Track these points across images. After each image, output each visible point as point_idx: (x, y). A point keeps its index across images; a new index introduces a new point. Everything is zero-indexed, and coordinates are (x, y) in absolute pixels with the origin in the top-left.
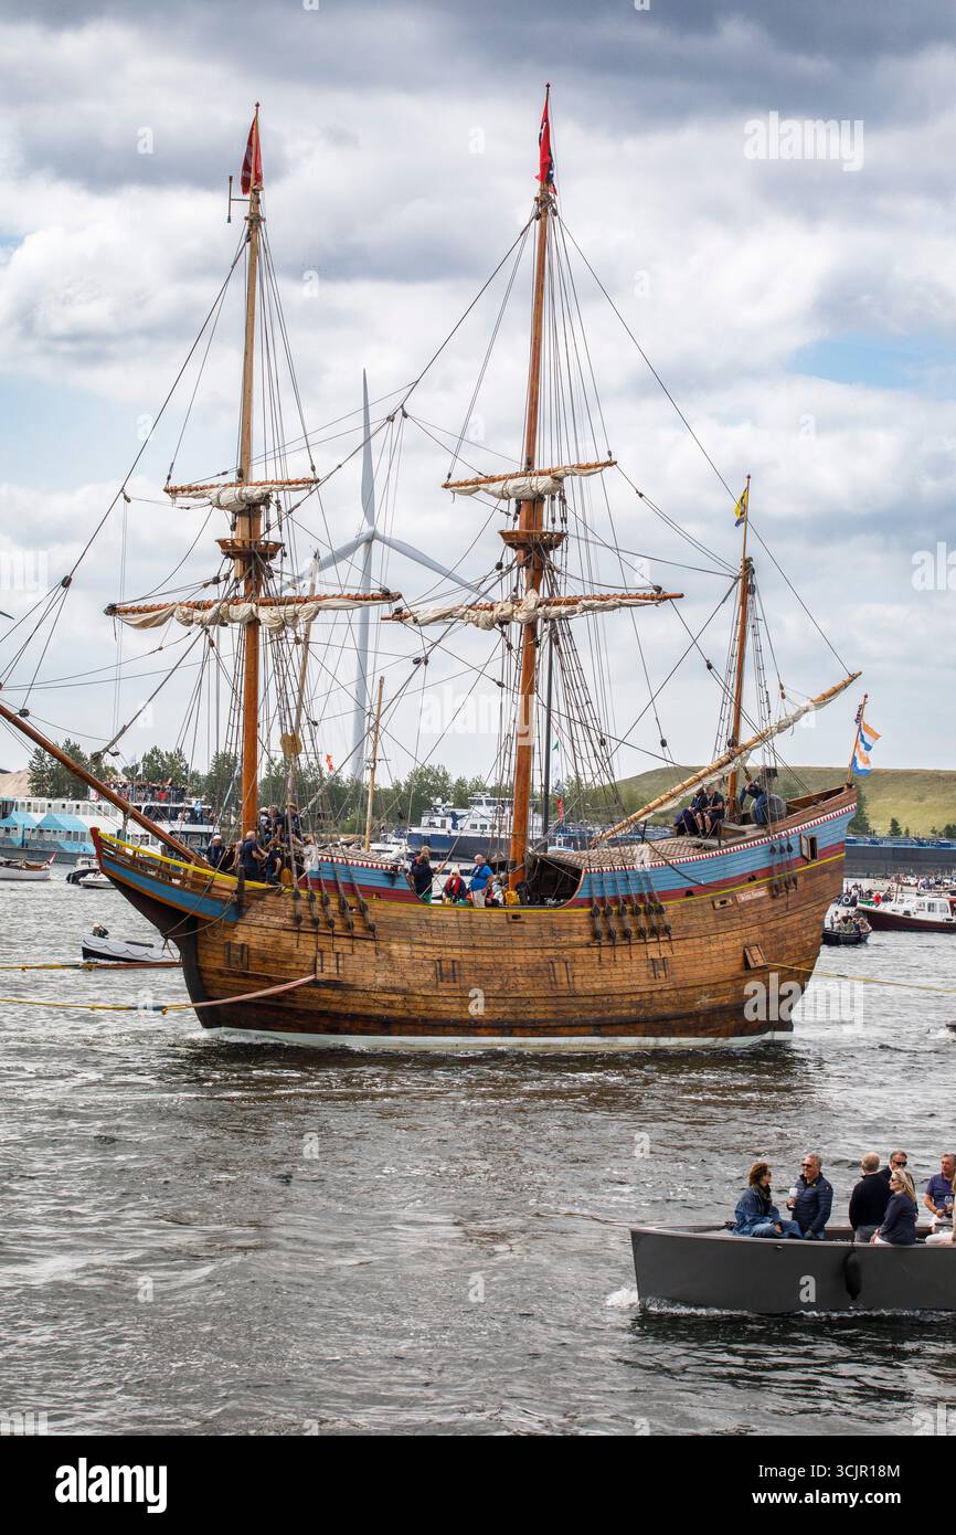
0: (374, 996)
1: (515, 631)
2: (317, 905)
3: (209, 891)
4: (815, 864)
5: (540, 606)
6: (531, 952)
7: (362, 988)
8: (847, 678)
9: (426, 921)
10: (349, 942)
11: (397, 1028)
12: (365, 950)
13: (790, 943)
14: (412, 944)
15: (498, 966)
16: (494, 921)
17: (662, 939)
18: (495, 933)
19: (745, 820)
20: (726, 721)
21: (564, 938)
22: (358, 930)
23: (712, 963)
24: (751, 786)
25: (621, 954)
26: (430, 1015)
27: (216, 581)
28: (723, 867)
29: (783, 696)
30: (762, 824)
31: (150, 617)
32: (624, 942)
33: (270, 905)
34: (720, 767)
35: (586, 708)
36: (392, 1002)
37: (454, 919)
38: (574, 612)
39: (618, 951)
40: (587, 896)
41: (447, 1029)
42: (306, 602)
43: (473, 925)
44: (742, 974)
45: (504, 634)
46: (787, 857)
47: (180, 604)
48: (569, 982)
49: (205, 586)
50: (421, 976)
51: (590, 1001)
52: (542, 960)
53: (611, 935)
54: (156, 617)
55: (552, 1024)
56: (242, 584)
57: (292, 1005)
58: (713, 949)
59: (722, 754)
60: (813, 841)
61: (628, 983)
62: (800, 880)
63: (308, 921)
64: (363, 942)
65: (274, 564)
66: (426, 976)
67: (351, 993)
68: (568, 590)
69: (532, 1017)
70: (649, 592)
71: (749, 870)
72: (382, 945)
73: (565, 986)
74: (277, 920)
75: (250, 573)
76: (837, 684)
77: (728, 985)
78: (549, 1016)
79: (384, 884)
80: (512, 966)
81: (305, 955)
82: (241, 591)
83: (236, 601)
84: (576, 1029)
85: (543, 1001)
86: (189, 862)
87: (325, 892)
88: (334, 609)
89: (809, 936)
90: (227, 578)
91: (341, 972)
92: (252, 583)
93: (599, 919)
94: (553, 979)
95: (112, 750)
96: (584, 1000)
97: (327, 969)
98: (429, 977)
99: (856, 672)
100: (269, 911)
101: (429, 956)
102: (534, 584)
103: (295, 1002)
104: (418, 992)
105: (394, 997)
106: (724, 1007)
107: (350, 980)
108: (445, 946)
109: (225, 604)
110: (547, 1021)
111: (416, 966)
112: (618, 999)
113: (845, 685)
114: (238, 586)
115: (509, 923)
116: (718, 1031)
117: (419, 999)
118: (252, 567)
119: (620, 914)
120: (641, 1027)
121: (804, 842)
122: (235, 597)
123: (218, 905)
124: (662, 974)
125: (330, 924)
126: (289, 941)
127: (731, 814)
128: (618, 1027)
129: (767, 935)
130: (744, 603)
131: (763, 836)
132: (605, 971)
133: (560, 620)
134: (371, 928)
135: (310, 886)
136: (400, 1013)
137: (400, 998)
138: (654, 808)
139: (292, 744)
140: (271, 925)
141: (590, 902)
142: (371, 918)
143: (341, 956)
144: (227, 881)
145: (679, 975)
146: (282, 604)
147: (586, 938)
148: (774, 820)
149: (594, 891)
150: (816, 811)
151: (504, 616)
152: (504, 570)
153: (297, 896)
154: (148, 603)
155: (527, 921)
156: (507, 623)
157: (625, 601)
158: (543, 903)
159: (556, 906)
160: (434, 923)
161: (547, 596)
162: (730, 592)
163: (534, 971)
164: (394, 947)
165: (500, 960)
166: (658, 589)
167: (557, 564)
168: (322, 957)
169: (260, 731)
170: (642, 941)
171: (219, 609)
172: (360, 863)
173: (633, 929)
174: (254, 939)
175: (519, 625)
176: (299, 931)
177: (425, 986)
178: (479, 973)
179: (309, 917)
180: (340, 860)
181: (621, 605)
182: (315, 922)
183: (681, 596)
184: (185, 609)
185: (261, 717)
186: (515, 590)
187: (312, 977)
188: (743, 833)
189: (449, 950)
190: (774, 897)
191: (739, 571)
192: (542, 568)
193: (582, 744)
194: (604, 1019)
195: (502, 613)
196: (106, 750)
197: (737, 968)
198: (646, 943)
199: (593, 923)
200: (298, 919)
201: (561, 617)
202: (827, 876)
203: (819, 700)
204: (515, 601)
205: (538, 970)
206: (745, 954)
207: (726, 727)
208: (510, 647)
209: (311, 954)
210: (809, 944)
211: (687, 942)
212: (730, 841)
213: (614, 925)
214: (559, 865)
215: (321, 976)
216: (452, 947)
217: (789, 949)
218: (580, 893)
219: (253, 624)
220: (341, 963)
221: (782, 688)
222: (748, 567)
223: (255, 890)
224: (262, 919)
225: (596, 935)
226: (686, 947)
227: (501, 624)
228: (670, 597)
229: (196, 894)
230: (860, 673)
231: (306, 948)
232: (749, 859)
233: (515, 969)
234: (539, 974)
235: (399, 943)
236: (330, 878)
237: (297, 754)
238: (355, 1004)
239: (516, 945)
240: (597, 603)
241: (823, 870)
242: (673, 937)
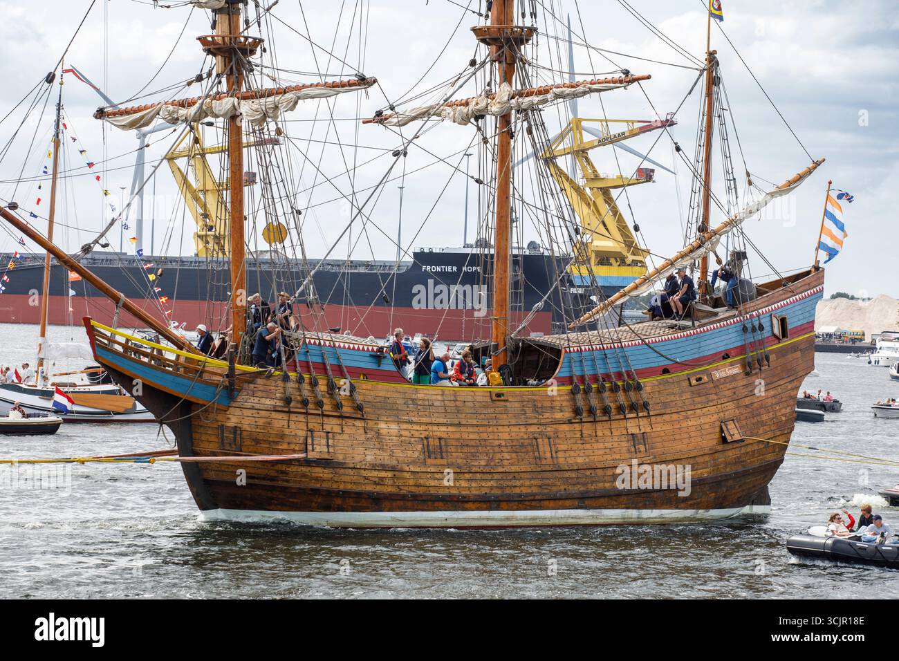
0: (364, 473)
1: (490, 123)
2: (306, 386)
3: (201, 376)
4: (786, 342)
5: (513, 97)
6: (515, 429)
7: (351, 466)
8: (811, 165)
9: (412, 400)
10: (335, 421)
11: (387, 504)
12: (354, 429)
13: (765, 418)
14: (399, 422)
15: (483, 443)
16: (479, 399)
17: (640, 414)
18: (480, 411)
19: (717, 303)
20: (696, 210)
21: (546, 415)
22: (347, 410)
23: (690, 437)
24: (722, 269)
25: (602, 429)
26: (420, 491)
27: (199, 78)
28: (698, 345)
29: (750, 183)
30: (733, 306)
31: (138, 119)
32: (605, 418)
33: (261, 388)
34: (691, 251)
35: (560, 195)
36: (382, 479)
37: (440, 398)
38: (545, 101)
39: (599, 426)
40: (567, 374)
41: (436, 504)
42: (285, 92)
43: (457, 403)
44: (720, 448)
45: (479, 129)
46: (759, 336)
47: (166, 103)
48: (552, 457)
49: (189, 84)
50: (409, 453)
51: (573, 475)
52: (525, 437)
53: (591, 411)
54: (142, 117)
55: (537, 497)
56: (224, 80)
57: (285, 484)
58: (690, 423)
59: (693, 239)
60: (783, 322)
61: (609, 457)
62: (772, 357)
63: (298, 402)
64: (352, 421)
65: (255, 59)
66: (415, 452)
67: (342, 470)
68: (540, 80)
69: (517, 491)
70: (617, 76)
71: (723, 349)
72: (371, 424)
73: (549, 461)
74: (268, 402)
75: (231, 69)
76: (801, 170)
77: (707, 458)
78: (535, 490)
79: (371, 365)
80: (497, 443)
81: (296, 435)
82: (224, 87)
83: (218, 96)
84: (561, 503)
85: (528, 476)
86: (181, 349)
87: (314, 374)
88: (313, 97)
89: (783, 411)
90: (209, 75)
91: (331, 450)
92: (233, 78)
93: (579, 397)
94: (537, 454)
95: (102, 241)
96: (567, 475)
97: (318, 448)
98: (417, 454)
99: (820, 159)
100: (260, 394)
101: (417, 434)
102: (507, 77)
103: (287, 481)
104: (407, 469)
105: (383, 474)
106: (704, 480)
107: (340, 458)
108: (432, 424)
109: (208, 100)
110: (535, 495)
111: (407, 444)
112: (600, 472)
113: (810, 172)
114: (220, 82)
115: (493, 401)
116: (698, 504)
117: (407, 475)
118: (233, 62)
119: (599, 391)
120: (624, 499)
121: (775, 322)
122: (218, 93)
123: (211, 389)
124: (642, 448)
125: (319, 404)
126: (279, 421)
127: (704, 295)
128: (602, 500)
129: (742, 410)
130: (709, 94)
131: (734, 316)
132: (588, 446)
133: (533, 110)
134: (359, 408)
135: (299, 369)
136: (390, 489)
137: (389, 474)
138: (629, 292)
139: (276, 233)
140: (262, 407)
141: (570, 380)
142: (359, 398)
143: (330, 435)
144: (218, 365)
145: (659, 450)
146: (262, 96)
147: (568, 415)
148: (745, 301)
149: (574, 369)
150: (785, 292)
151: (479, 110)
152: (477, 67)
153: (286, 378)
154: (135, 104)
155: (510, 399)
156: (482, 117)
157: (594, 87)
158: (525, 383)
159: (537, 385)
160: (420, 402)
161: (519, 87)
162: (695, 84)
163: (518, 448)
164: (382, 425)
165: (484, 436)
166: (627, 73)
167: (529, 58)
168: (312, 437)
169: (246, 223)
170: (622, 417)
171: (202, 104)
172: (347, 345)
173: (612, 405)
174: (246, 421)
175: (494, 118)
176: (289, 412)
177: (414, 462)
178: (465, 449)
179: (299, 398)
180: (327, 343)
181: (591, 91)
182: (305, 403)
183: (649, 77)
184: (171, 108)
185: (247, 211)
186: (489, 84)
187: (303, 455)
188: (716, 314)
189: (435, 428)
190: (747, 374)
191: (703, 63)
192: (514, 62)
193: (558, 230)
194: (587, 492)
195: (477, 107)
196: (96, 242)
197: (715, 442)
198: (625, 418)
199: (574, 400)
200: (288, 401)
201: (533, 108)
202: (798, 354)
203: (784, 186)
204: (489, 95)
205: (522, 446)
206: (721, 426)
207: (695, 215)
208: (485, 141)
209: (302, 433)
210: (784, 419)
211: (666, 417)
212: (703, 321)
213: (594, 402)
214: (541, 346)
215: (311, 455)
216: (438, 425)
217: (763, 424)
218: (561, 371)
219: (234, 117)
220: (331, 442)
221: (748, 175)
222: (712, 58)
223: (245, 373)
224: (254, 401)
225: (577, 412)
226: (665, 422)
227: (477, 119)
228: (638, 79)
229: (189, 379)
230: (824, 160)
231: (296, 427)
232: (723, 338)
233: (499, 445)
234: (524, 450)
235: (387, 422)
236: (318, 360)
237: (282, 241)
238: (346, 481)
239: (500, 422)
240: (568, 90)
241: (794, 348)
242: (651, 413)
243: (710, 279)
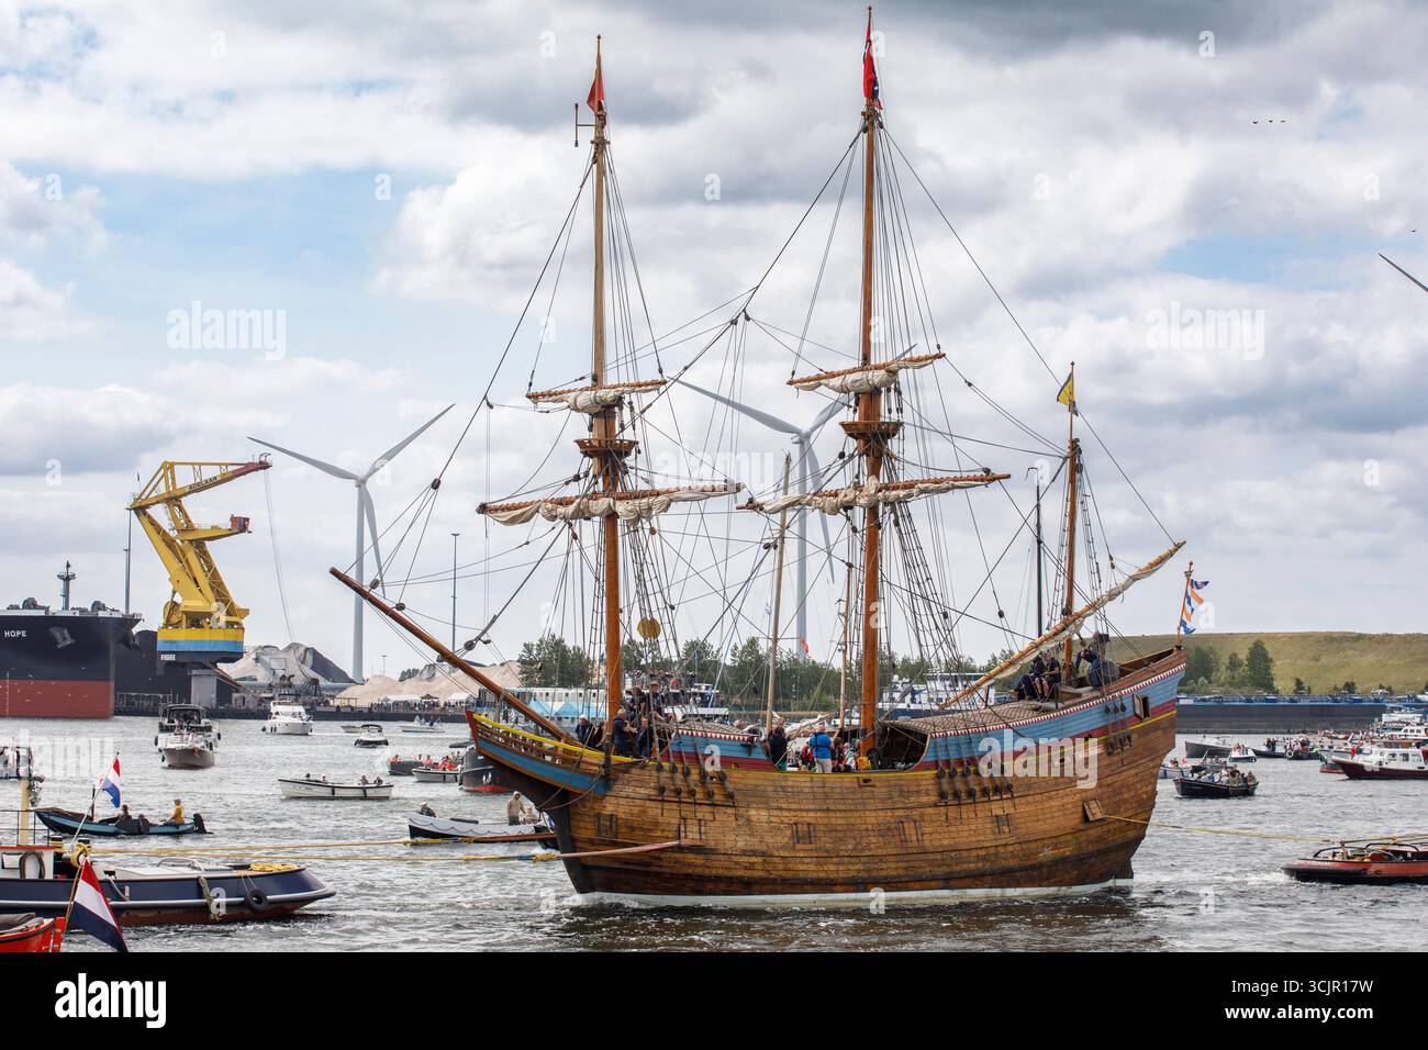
0: (735, 859)
1: (858, 514)
2: (679, 776)
3: (578, 767)
4: (1148, 721)
5: (880, 491)
6: (881, 813)
7: (723, 852)
8: (1172, 547)
9: (782, 787)
10: (708, 809)
11: (757, 887)
12: (726, 816)
13: (1126, 796)
14: (768, 809)
15: (851, 828)
16: (848, 785)
17: (1004, 796)
18: (847, 796)
19: (1081, 683)
20: (1061, 592)
21: (912, 799)
22: (718, 798)
23: (1053, 817)
24: (1086, 651)
25: (967, 812)
26: (789, 875)
27: (577, 478)
28: (1061, 727)
29: (1113, 566)
30: (1097, 686)
31: (518, 514)
32: (969, 801)
33: (636, 778)
34: (1056, 634)
35: (926, 584)
36: (752, 864)
37: (808, 784)
38: (911, 496)
39: (964, 808)
40: (932, 759)
41: (806, 887)
42: (658, 494)
43: (826, 789)
44: (1082, 827)
45: (848, 518)
46: (1120, 716)
47: (545, 501)
48: (918, 840)
49: (567, 483)
50: (779, 839)
51: (938, 856)
52: (892, 821)
53: (956, 795)
54: (523, 514)
55: (903, 879)
56: (600, 480)
57: (659, 869)
58: (1053, 804)
59: (1058, 622)
60: (1145, 701)
61: (974, 839)
62: (1134, 737)
63: (671, 790)
64: (723, 809)
65: (629, 461)
66: (784, 838)
67: (714, 857)
68: (906, 474)
69: (884, 873)
70: (978, 474)
71: (1086, 730)
72: (741, 811)
73: (915, 844)
74: (642, 791)
75: (608, 469)
76: (1163, 551)
77: (1069, 837)
78: (901, 872)
79: (741, 754)
80: (864, 827)
81: (669, 823)
82: (600, 487)
83: (595, 496)
84: (926, 883)
85: (892, 858)
86: (559, 740)
87: (686, 764)
88: (685, 500)
89: (1145, 789)
90: (586, 475)
91: (703, 837)
92: (609, 479)
93: (944, 780)
94: (903, 838)
95: (484, 638)
96: (932, 857)
97: (690, 835)
98: (786, 839)
99: (1181, 542)
100: (634, 783)
101: (786, 820)
102: (874, 471)
103: (661, 867)
104: (776, 853)
105: (754, 859)
106: (1067, 858)
107: (712, 844)
108: (801, 810)
109: (585, 500)
110: (899, 876)
111: (775, 830)
112: (964, 854)
113: (1171, 554)
114: (596, 483)
115: (860, 787)
116: (1061, 881)
117: (777, 860)
118: (609, 464)
119: (964, 775)
120: (988, 879)
121: (1137, 701)
122: (595, 493)
123: (588, 779)
124: (1006, 829)
125: (692, 793)
126: (654, 810)
127: (1068, 677)
128: (966, 881)
129: (1104, 789)
130: (1072, 481)
131: (1097, 697)
132: (953, 829)
133: (899, 503)
134: (730, 796)
135: (672, 759)
136: (760, 874)
137: (760, 860)
138: (995, 675)
139: (651, 628)
140: (637, 796)
141: (935, 765)
142: (730, 787)
143: (703, 823)
144: (594, 757)
145: (1023, 831)
146: (637, 497)
147: (934, 798)
148: (1107, 682)
149: (940, 754)
150: (1148, 673)
151: (847, 502)
152: (846, 459)
153: (660, 768)
154: (516, 501)
155: (877, 784)
156: (851, 508)
157: (957, 483)
158: (894, 767)
159: (905, 769)
160: (790, 789)
161: (886, 481)
162: (1059, 471)
163: (884, 831)
164: (753, 812)
165: (852, 821)
166: (987, 471)
167: (895, 452)
168: (685, 824)
169: (621, 616)
170: (986, 799)
171: (579, 504)
172: (718, 736)
173: (977, 788)
174: (621, 810)
175: (862, 509)
176: (663, 801)
177: (783, 848)
178: (833, 834)
179: (673, 787)
180: (700, 734)
181: (954, 487)
182: (678, 792)
183: (1008, 477)
184: (550, 506)
185: (622, 603)
186: (857, 477)
187: (676, 843)
188: (1079, 695)
189: (804, 814)
190: (1109, 754)
191: (1066, 451)
192: (881, 455)
193: (924, 618)
194: (952, 873)
195: (846, 499)
196: (478, 638)
197: (1077, 821)
198: (989, 801)
199: (939, 784)
200: (662, 790)
201: (899, 500)
202: (1159, 733)
203: (1147, 568)
204: (857, 487)
205: (889, 829)
206: (1084, 808)
207: (1060, 597)
208: (854, 530)
209: (675, 821)
210: (1145, 796)
211: (1030, 799)
212: (1067, 703)
213: (959, 785)
214: (907, 730)
215: (684, 842)
216: (807, 810)
217: (1125, 801)
218: (927, 756)
219: (611, 517)
220: (703, 829)
221: (1111, 558)
222: (1075, 447)
223: (620, 764)
224: (629, 790)
225: (942, 795)
226: (1028, 803)
227: (846, 509)
228: (999, 478)
229: (565, 769)
230: (1185, 542)
231: (670, 815)
232: (1086, 719)
233: (867, 829)
234: (890, 834)
235: (757, 809)
236: (691, 750)
237: (656, 636)
238: (718, 867)
239: (867, 807)
240: (932, 486)
241: (1155, 727)
242: (1015, 795)
243: (1074, 659)
